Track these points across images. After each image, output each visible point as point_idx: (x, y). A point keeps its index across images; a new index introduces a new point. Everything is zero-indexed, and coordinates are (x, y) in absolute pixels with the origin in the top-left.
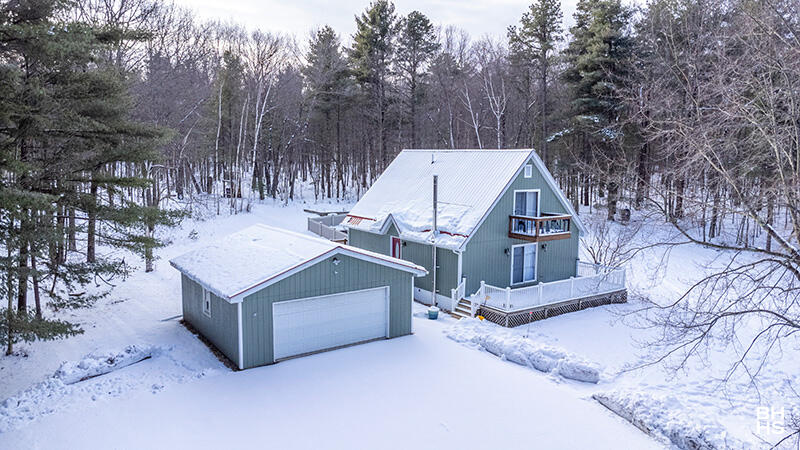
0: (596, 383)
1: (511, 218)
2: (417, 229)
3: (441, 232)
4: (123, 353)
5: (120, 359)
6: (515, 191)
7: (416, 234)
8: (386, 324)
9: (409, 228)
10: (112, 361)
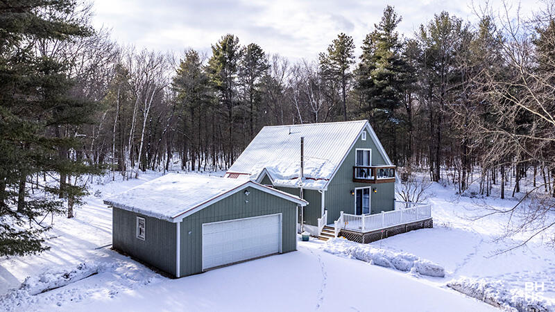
0: (443, 277)
1: (354, 168)
2: (287, 178)
3: (307, 179)
4: (76, 269)
5: (74, 275)
6: (357, 149)
7: (286, 181)
8: (279, 243)
9: (281, 178)
10: (67, 276)
